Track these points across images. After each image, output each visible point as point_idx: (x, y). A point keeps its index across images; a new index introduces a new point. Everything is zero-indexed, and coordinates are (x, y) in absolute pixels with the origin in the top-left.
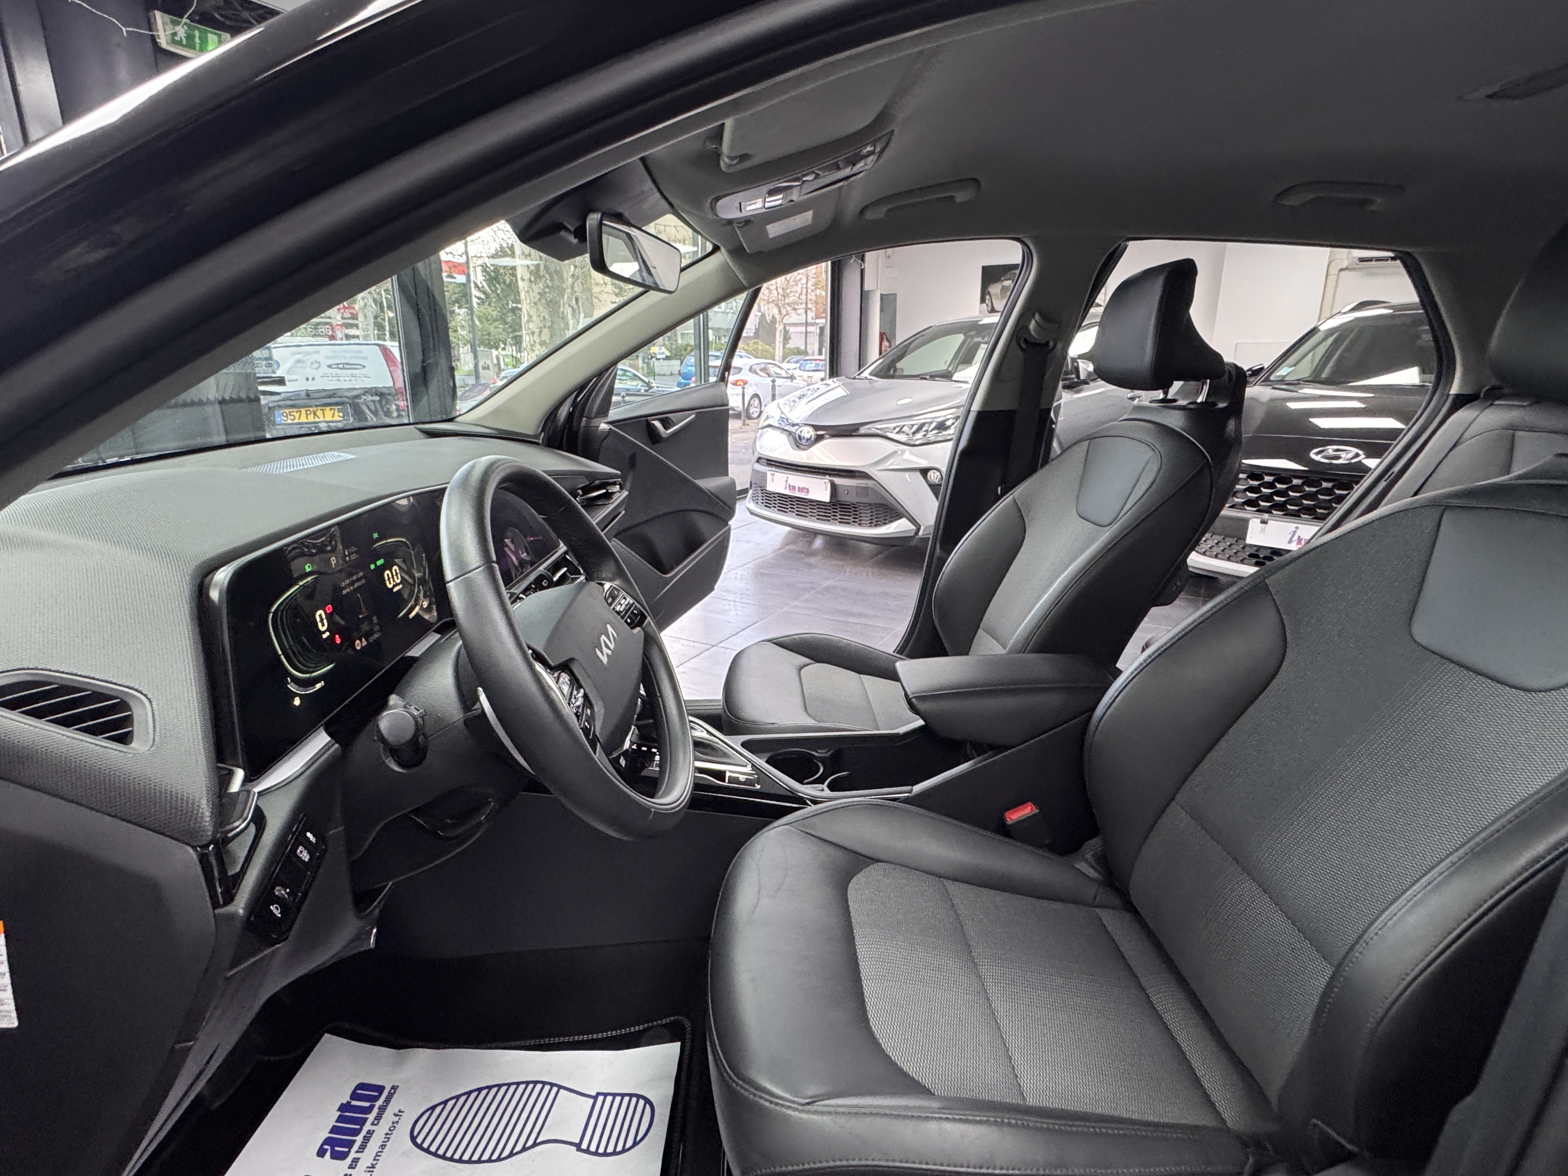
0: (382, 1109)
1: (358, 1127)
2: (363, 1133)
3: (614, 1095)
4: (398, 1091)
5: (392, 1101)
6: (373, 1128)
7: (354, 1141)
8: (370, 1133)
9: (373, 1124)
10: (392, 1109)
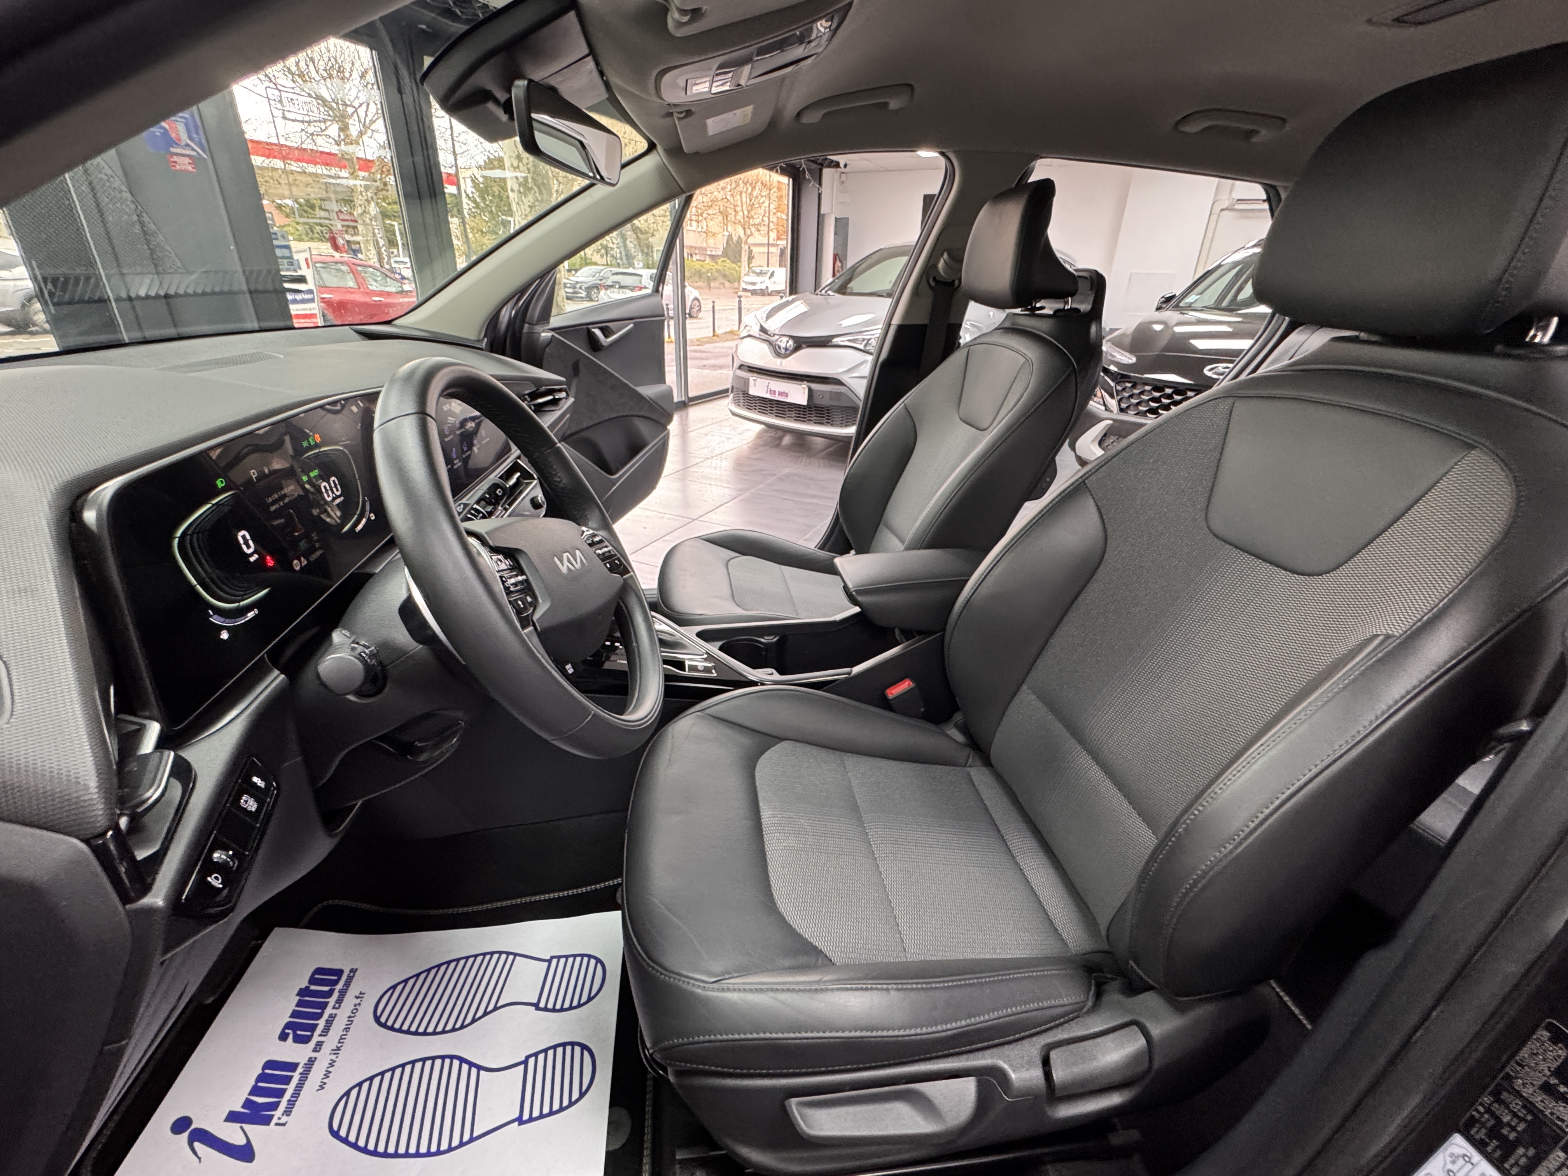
0: (343, 993)
1: (319, 1011)
2: (326, 1016)
3: (567, 957)
4: (357, 974)
5: (353, 984)
6: (334, 1011)
7: (317, 1025)
8: (332, 1017)
9: (334, 1008)
10: (353, 991)
